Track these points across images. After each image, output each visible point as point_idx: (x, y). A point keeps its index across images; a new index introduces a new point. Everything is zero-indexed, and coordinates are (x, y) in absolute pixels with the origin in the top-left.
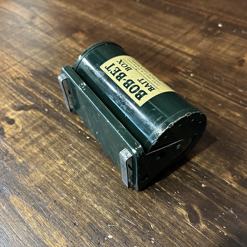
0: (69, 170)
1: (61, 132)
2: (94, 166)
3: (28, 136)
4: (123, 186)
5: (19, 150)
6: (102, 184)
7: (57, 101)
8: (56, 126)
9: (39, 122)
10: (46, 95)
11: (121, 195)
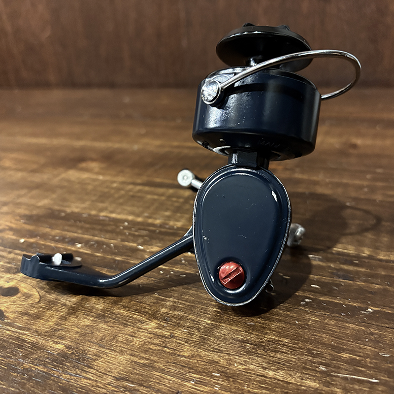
0: (175, 332)
3: (59, 303)
6: (258, 335)
7: (93, 243)
10: (67, 240)
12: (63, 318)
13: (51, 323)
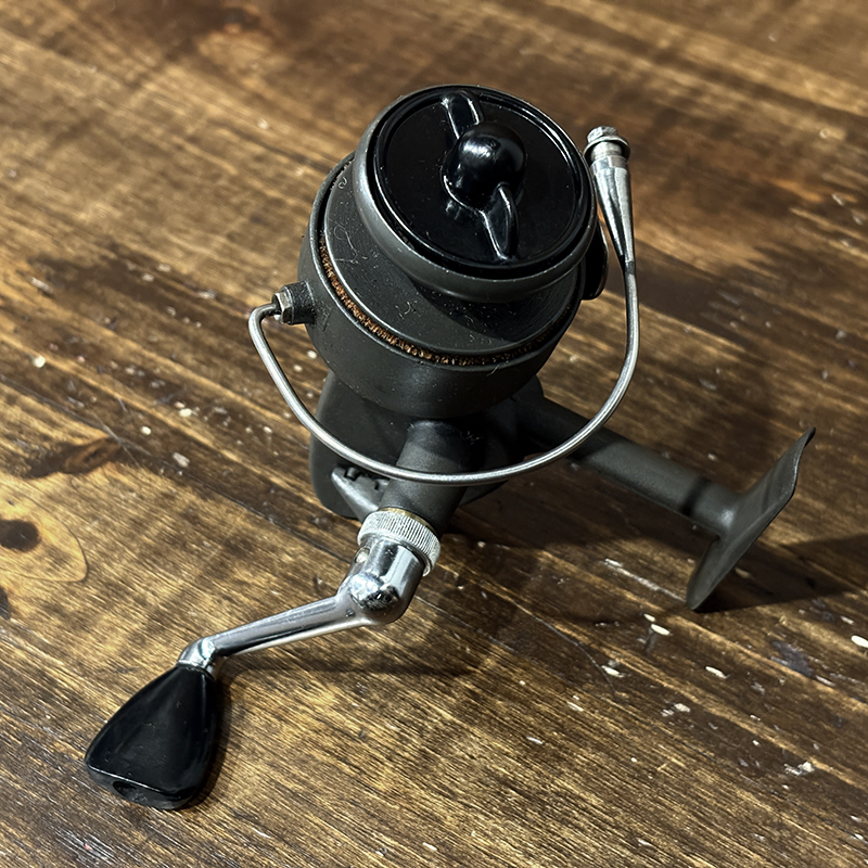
0: (371, 727)
1: (287, 559)
2: (485, 699)
3: (129, 594)
4: (638, 772)
5: (104, 664)
6: (539, 774)
7: (220, 410)
8: (253, 533)
9: (160, 524)
10: (154, 384)
11: (637, 811)
12: (138, 639)
13: (110, 649)
